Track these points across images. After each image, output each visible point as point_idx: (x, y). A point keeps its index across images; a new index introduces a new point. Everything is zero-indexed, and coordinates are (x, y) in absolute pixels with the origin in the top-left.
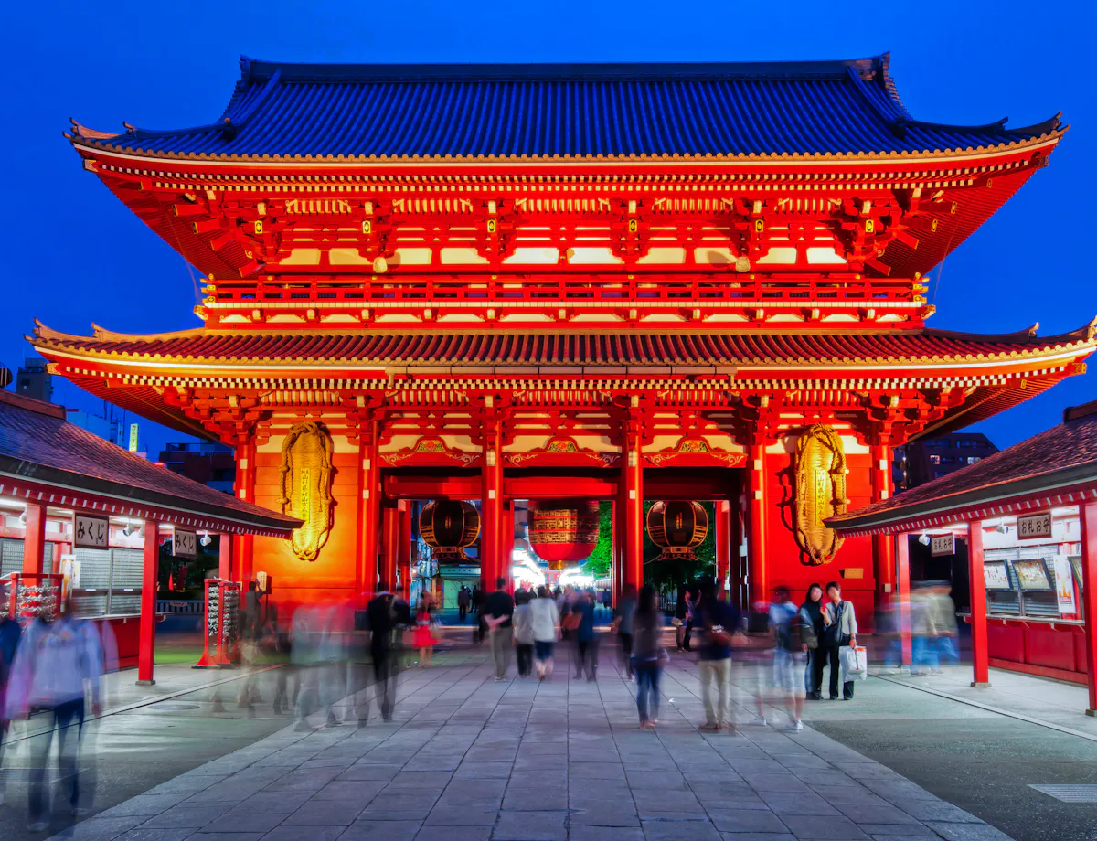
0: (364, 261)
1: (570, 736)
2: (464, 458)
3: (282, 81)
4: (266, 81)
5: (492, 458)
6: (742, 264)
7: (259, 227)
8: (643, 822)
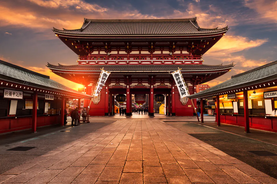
0: (106, 53)
1: (142, 138)
2: (123, 87)
3: (91, 22)
4: (89, 22)
5: (128, 87)
6: (171, 54)
7: (87, 47)
8: (162, 165)
